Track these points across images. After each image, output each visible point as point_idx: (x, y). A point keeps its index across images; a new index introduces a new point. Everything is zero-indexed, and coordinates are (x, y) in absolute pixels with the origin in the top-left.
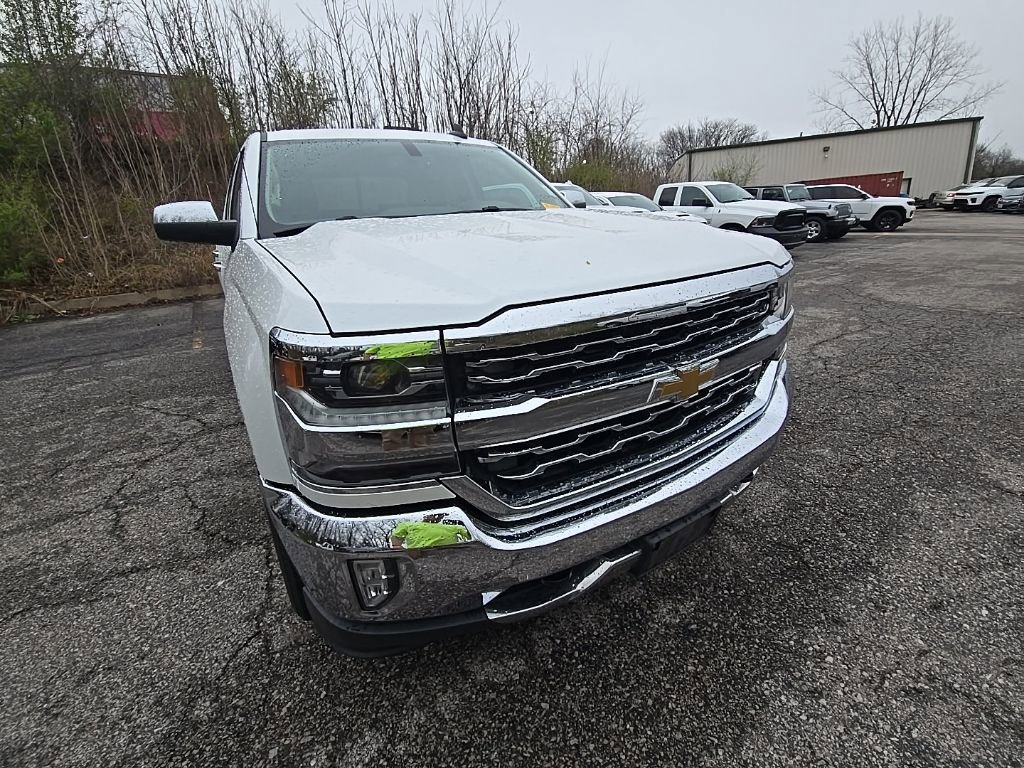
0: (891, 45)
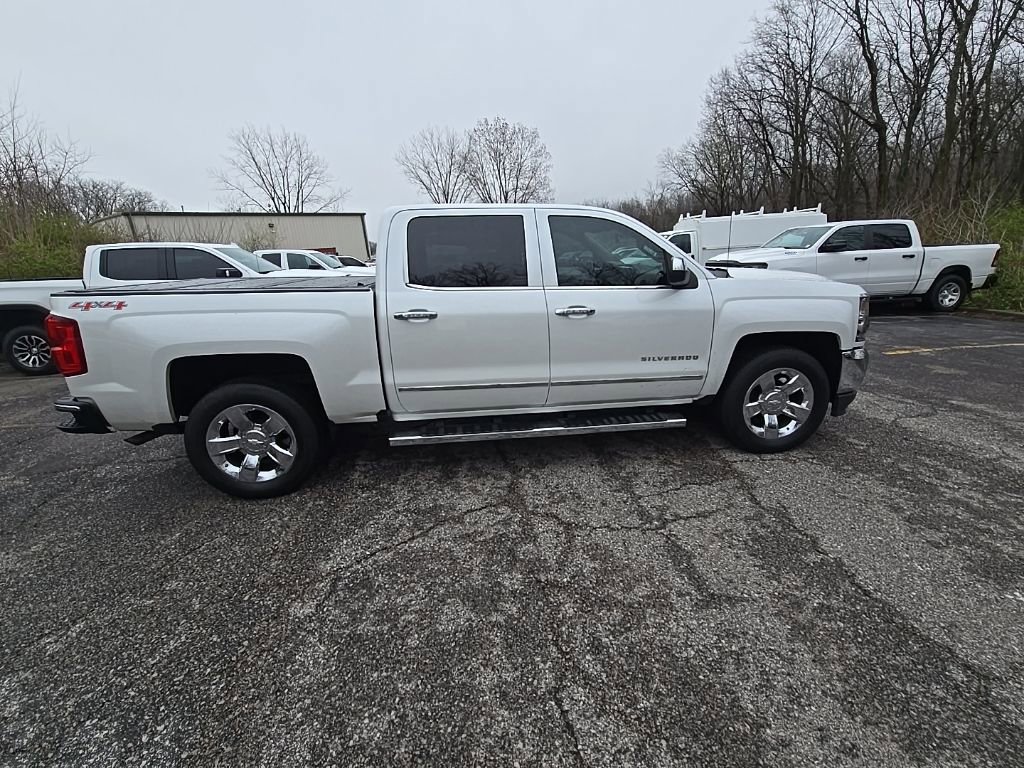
0: (268, 147)
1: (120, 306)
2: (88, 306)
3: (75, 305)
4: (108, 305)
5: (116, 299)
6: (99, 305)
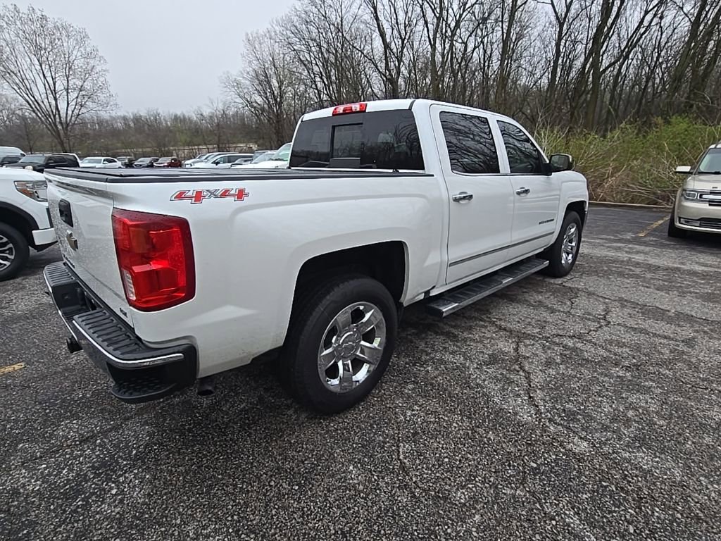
1: (241, 195)
2: (198, 197)
3: (180, 196)
4: (225, 194)
5: (234, 186)
6: (213, 194)
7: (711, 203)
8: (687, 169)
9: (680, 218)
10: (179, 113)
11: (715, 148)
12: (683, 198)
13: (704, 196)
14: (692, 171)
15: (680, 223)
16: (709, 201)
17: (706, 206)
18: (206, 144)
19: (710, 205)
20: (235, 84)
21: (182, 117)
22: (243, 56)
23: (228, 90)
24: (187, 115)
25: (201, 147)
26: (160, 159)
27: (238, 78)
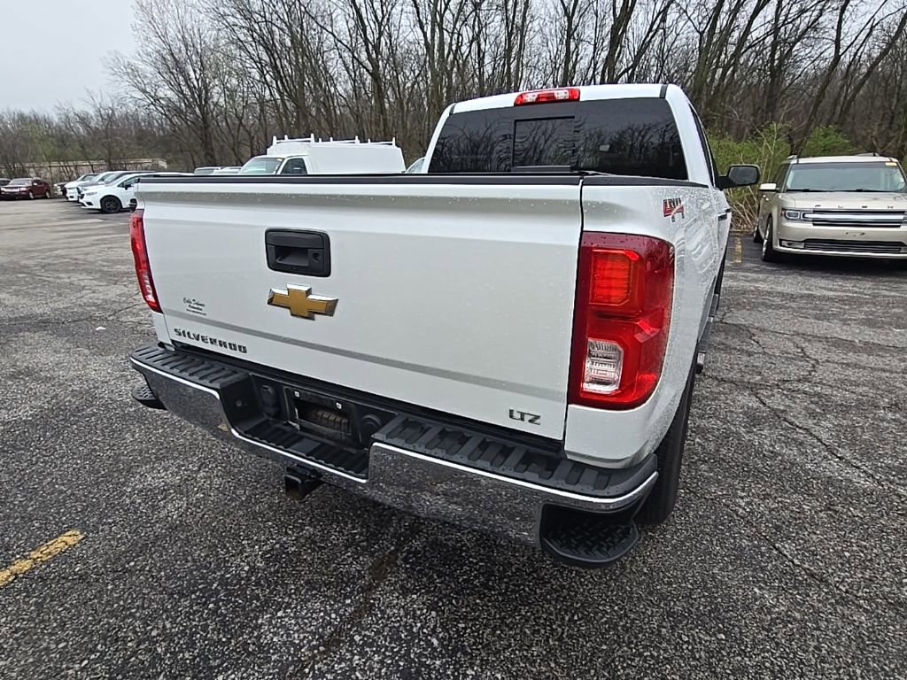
7: (816, 222)
8: (773, 186)
9: (781, 240)
10: (26, 111)
11: (797, 163)
12: (784, 218)
13: (806, 216)
14: (778, 189)
15: (781, 245)
16: (813, 221)
17: (809, 226)
18: (88, 160)
19: (814, 225)
20: (129, 71)
21: (33, 118)
22: (134, 28)
23: (119, 79)
24: (40, 114)
25: (80, 163)
26: (12, 182)
27: (133, 61)
